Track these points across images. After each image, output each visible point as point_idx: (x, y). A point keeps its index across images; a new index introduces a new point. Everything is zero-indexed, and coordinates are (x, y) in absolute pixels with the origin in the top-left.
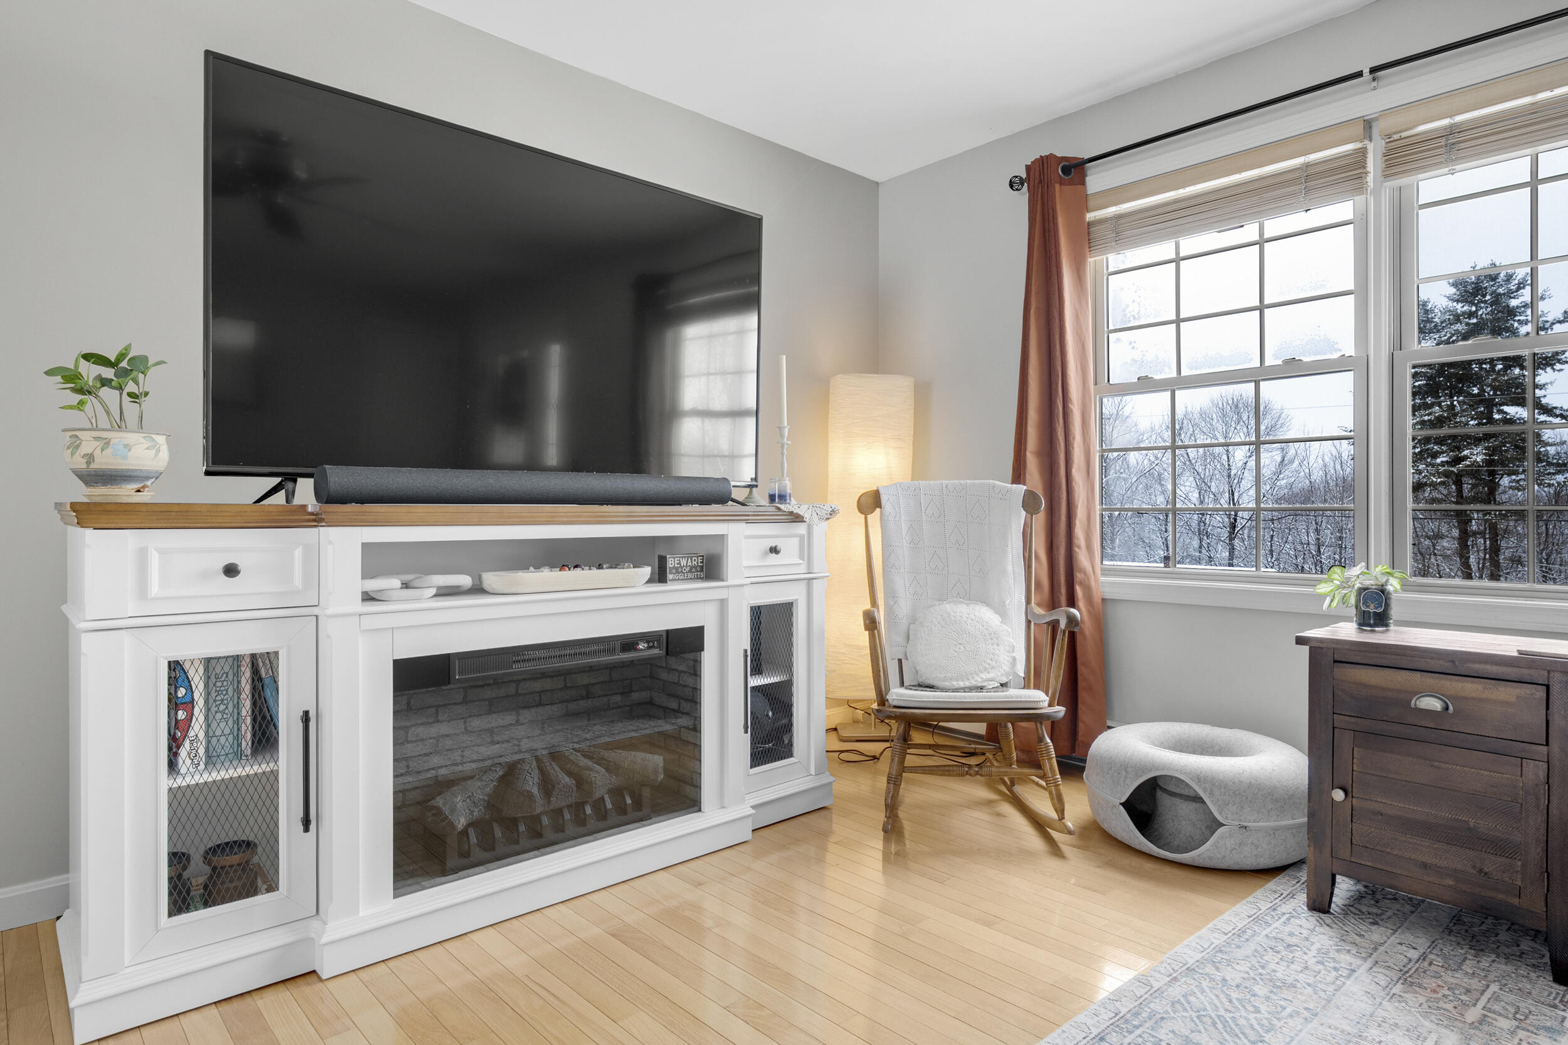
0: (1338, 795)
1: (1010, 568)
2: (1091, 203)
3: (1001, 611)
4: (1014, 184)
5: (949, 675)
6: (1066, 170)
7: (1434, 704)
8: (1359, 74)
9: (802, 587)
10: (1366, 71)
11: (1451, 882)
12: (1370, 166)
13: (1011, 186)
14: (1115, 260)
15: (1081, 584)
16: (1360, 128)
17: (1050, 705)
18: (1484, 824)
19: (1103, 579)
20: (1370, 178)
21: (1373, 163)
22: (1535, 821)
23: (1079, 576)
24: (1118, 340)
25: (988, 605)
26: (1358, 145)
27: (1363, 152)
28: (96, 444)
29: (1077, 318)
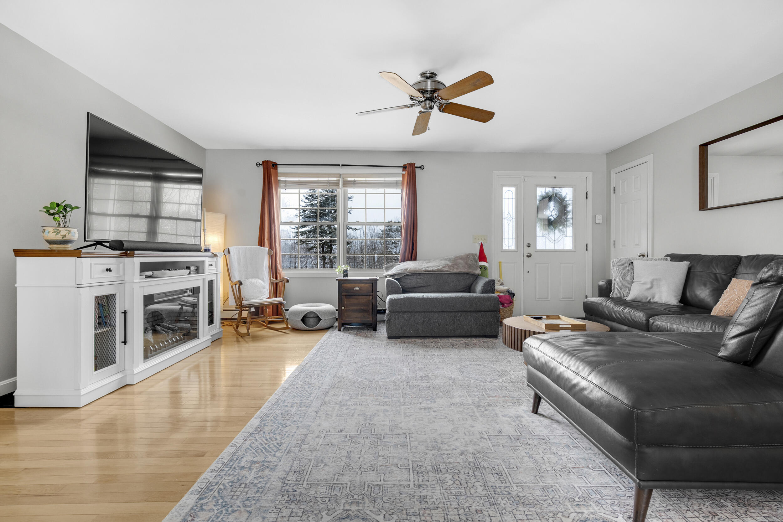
0: (343, 308)
1: (265, 269)
2: (279, 175)
3: (263, 280)
4: (258, 165)
5: (255, 297)
6: (273, 165)
7: (357, 288)
8: (339, 165)
9: (215, 276)
10: (341, 165)
11: (360, 319)
12: (340, 183)
13: (257, 165)
14: (283, 191)
15: (279, 273)
16: (339, 175)
17: (283, 301)
18: (365, 308)
19: (283, 272)
20: (340, 186)
21: (341, 183)
22: (371, 306)
23: (278, 271)
24: (284, 211)
25: (260, 279)
26: (338, 179)
27: (339, 180)
28: (67, 232)
29: (276, 204)
